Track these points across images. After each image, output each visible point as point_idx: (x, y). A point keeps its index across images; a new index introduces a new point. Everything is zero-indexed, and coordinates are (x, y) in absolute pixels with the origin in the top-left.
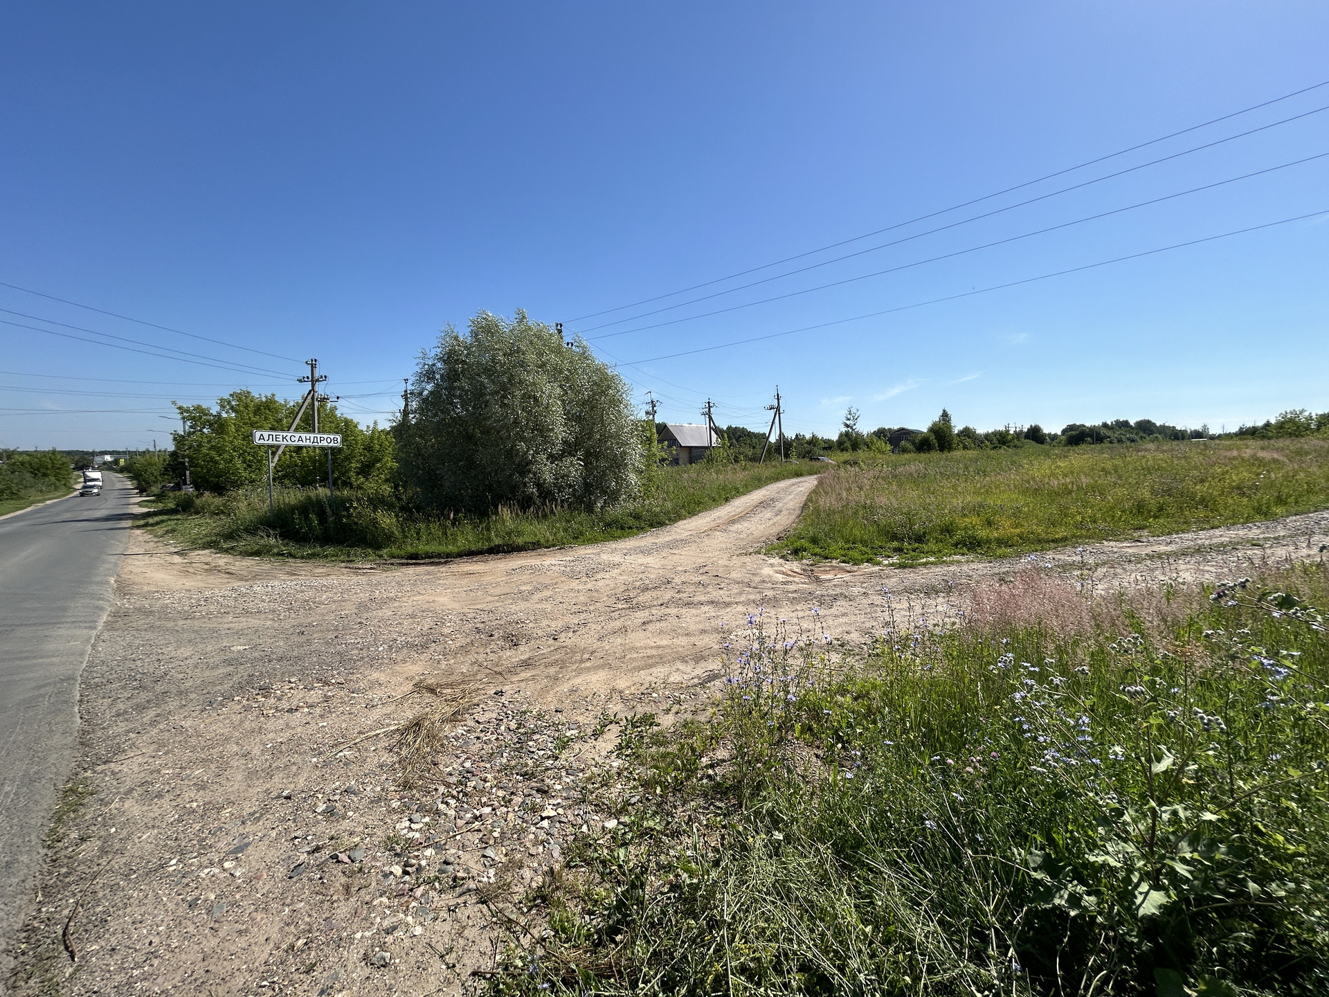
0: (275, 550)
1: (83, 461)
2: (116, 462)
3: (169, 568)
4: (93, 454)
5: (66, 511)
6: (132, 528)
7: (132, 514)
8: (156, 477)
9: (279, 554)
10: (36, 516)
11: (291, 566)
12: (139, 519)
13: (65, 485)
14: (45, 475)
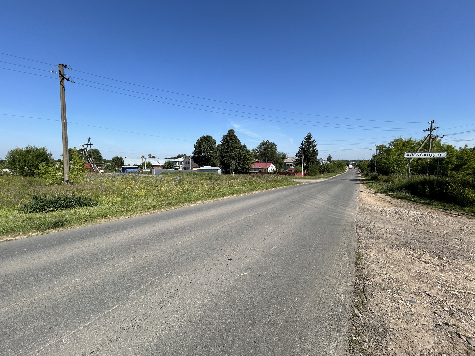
0: (409, 198)
1: (347, 163)
2: (355, 164)
3: (372, 197)
4: (350, 161)
5: (344, 177)
6: (360, 183)
7: (359, 179)
8: (366, 169)
9: (409, 200)
10: (339, 177)
11: (415, 205)
12: (361, 181)
13: (343, 170)
14: (340, 167)
